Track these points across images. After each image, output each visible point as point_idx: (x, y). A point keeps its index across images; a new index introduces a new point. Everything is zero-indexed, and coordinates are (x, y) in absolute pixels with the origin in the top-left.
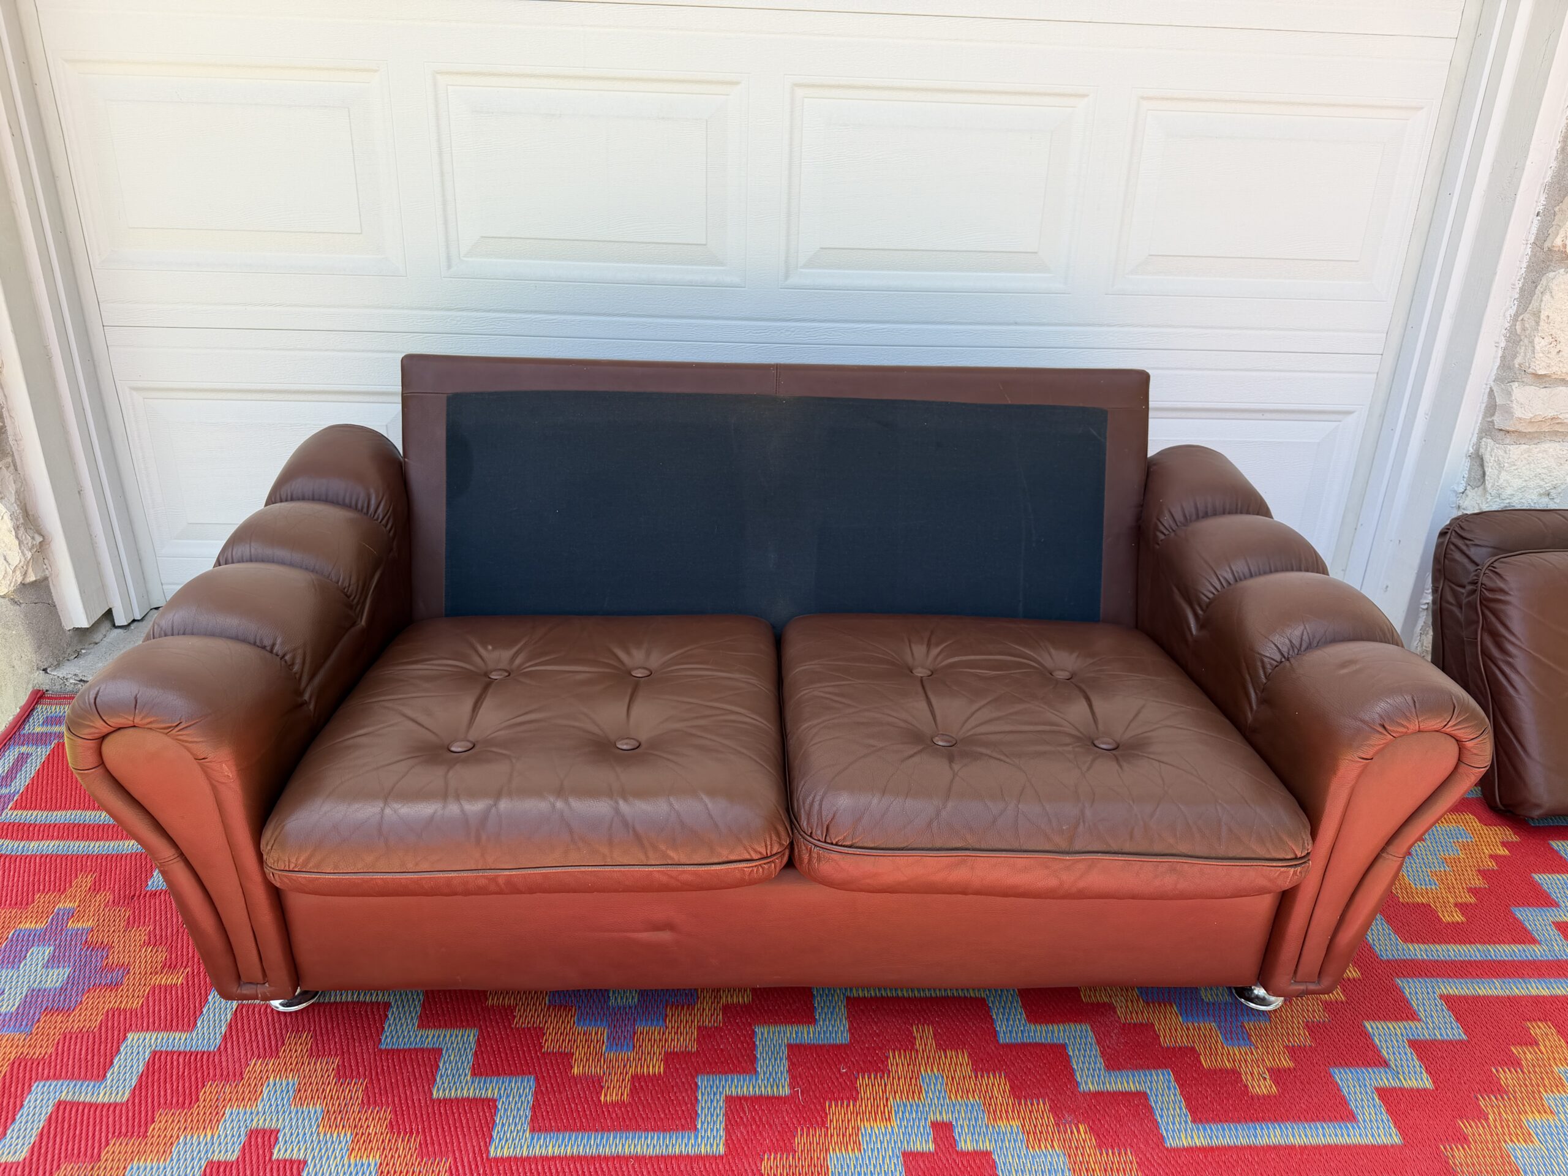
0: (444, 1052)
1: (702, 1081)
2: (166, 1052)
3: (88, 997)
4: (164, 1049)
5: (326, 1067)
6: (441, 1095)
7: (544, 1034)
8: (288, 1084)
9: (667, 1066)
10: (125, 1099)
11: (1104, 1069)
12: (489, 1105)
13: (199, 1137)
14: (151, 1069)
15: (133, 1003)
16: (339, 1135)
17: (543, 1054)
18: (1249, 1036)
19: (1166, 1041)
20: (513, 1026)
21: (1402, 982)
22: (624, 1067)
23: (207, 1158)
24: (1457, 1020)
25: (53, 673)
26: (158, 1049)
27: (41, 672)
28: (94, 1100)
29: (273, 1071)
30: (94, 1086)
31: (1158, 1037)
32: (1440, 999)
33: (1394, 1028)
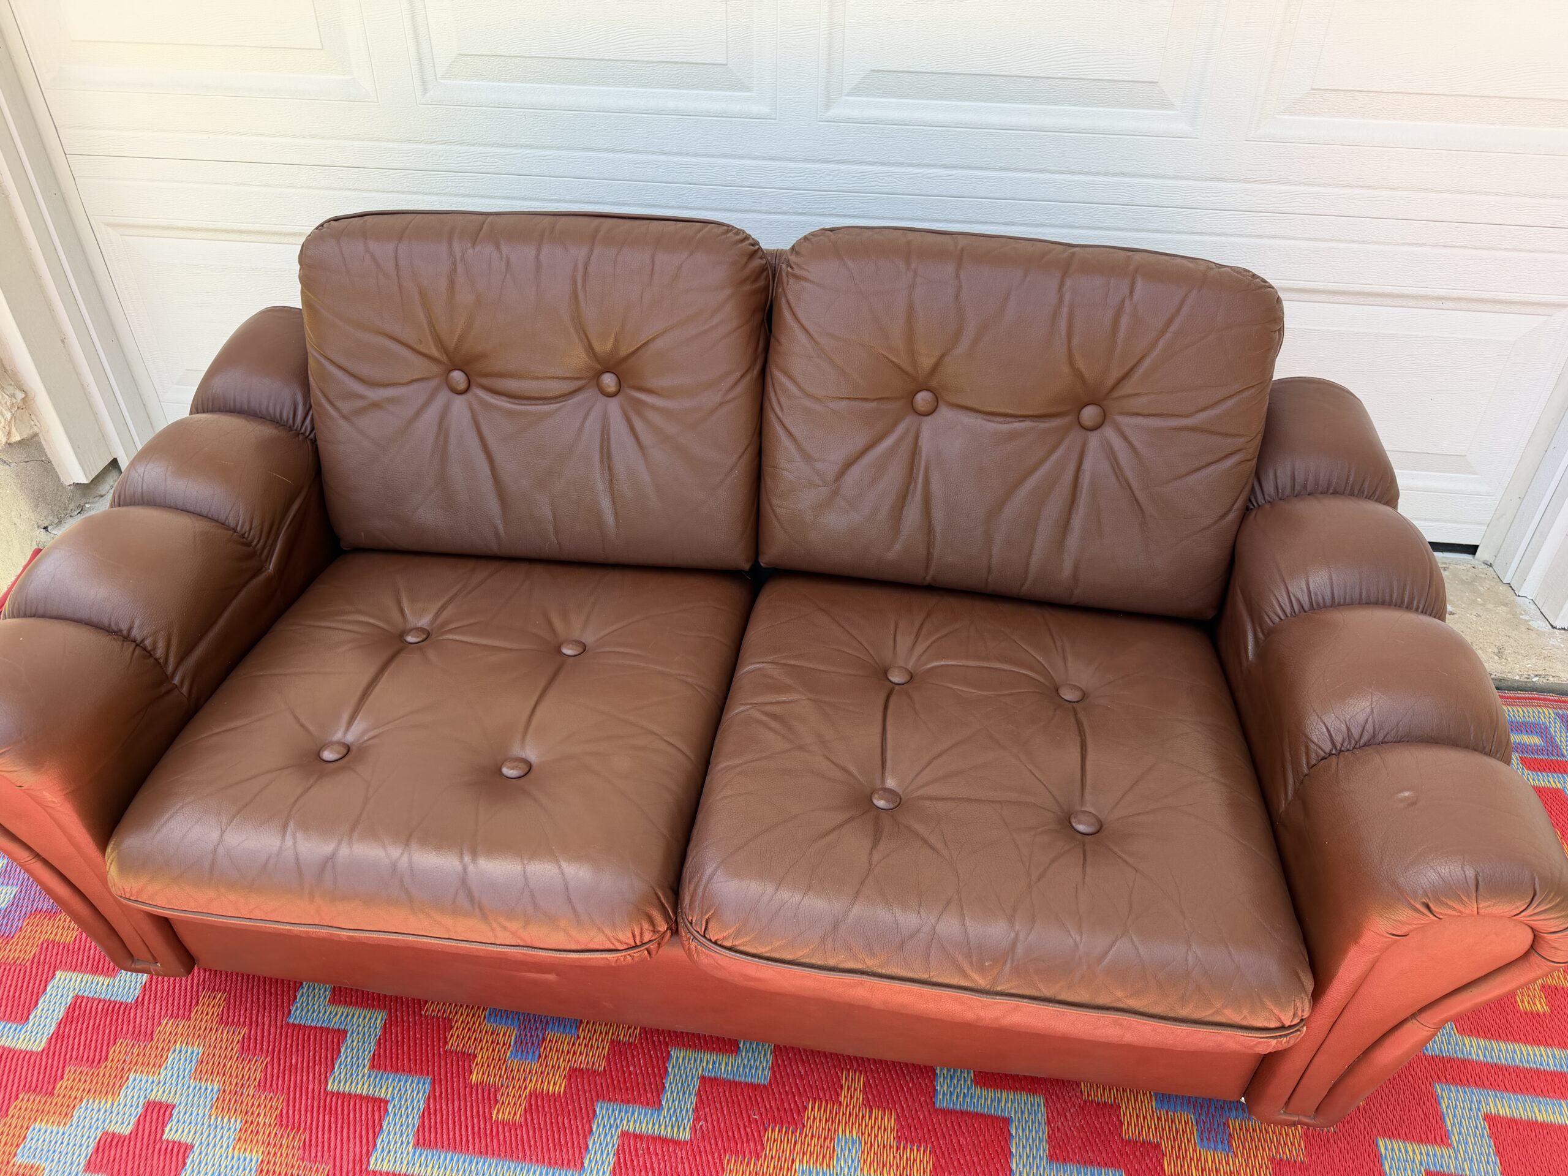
0: (348, 1035)
1: (601, 1108)
2: (88, 998)
3: (28, 924)
4: (86, 994)
5: (232, 1037)
6: (335, 1089)
7: (452, 1028)
8: (192, 1053)
9: (569, 1086)
10: (40, 1049)
11: (1047, 1159)
12: (379, 1105)
13: (100, 1102)
14: (70, 1017)
15: (67, 936)
16: (229, 1120)
17: (445, 1052)
18: (1231, 1137)
19: (1129, 1132)
20: (423, 1012)
21: (1442, 1090)
22: (525, 1080)
23: (103, 1128)
24: (1498, 1153)
25: (53, 532)
26: (80, 993)
27: (42, 530)
28: (12, 1046)
29: (182, 1034)
30: (16, 1030)
31: (1122, 1124)
32: (1485, 1119)
33: (1414, 1152)
